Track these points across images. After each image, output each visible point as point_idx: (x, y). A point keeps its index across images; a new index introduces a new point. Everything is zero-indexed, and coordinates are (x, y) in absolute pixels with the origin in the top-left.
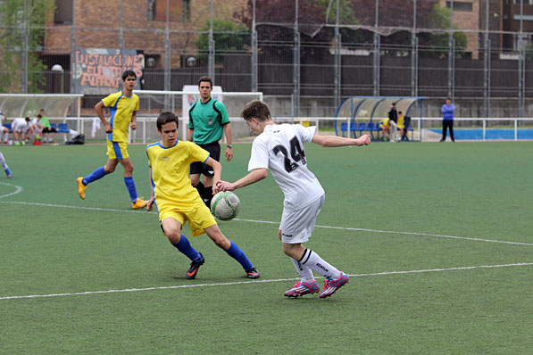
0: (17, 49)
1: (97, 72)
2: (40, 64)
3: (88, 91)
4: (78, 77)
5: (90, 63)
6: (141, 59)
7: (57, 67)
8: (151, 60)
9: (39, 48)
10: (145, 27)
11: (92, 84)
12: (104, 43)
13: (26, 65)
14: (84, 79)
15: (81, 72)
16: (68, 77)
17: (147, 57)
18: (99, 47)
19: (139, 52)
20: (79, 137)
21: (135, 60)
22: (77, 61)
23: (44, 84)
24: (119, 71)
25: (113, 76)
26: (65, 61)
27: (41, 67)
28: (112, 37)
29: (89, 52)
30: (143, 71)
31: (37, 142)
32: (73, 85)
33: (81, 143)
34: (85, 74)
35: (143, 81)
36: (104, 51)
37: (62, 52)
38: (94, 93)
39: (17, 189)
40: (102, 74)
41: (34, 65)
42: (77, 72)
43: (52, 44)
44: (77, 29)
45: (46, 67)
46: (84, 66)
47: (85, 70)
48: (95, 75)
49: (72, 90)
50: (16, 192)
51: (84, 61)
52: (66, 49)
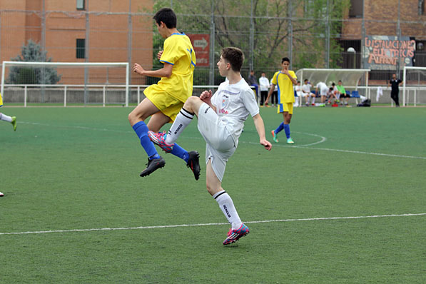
0: (322, 35)
1: (380, 53)
2: (339, 47)
3: (374, 67)
4: (366, 56)
5: (375, 47)
6: (413, 44)
7: (351, 50)
8: (420, 44)
9: (338, 35)
10: (416, 20)
11: (377, 62)
12: (385, 32)
13: (328, 47)
14: (371, 58)
15: (369, 54)
16: (359, 57)
17: (417, 42)
18: (382, 35)
19: (411, 39)
20: (367, 101)
21: (409, 44)
22: (366, 44)
23: (341, 62)
24: (396, 52)
25: (392, 56)
26: (357, 45)
27: (339, 50)
28: (392, 27)
29: (375, 38)
30: (414, 52)
32: (363, 63)
33: (369, 106)
34: (372, 55)
35: (414, 60)
36: (386, 38)
37: (355, 38)
38: (378, 69)
39: (322, 139)
40: (384, 55)
41: (335, 48)
42: (366, 53)
43: (347, 32)
44: (366, 21)
45: (343, 49)
46: (371, 48)
47: (371, 51)
48: (379, 55)
49: (362, 66)
50: (322, 141)
51: (371, 45)
52: (357, 36)
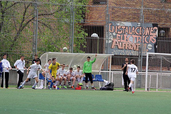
0: (67, 20)
1: (123, 39)
2: (83, 32)
3: (117, 52)
4: (110, 42)
5: (119, 32)
6: (156, 30)
7: (95, 35)
8: (162, 31)
10: (159, 8)
11: (120, 47)
12: (129, 18)
14: (114, 44)
15: (112, 39)
16: (102, 42)
17: (160, 29)
18: (125, 21)
19: (154, 25)
20: (110, 85)
21: (151, 31)
22: (110, 31)
23: (85, 46)
24: (139, 38)
25: (135, 42)
26: (100, 30)
27: (83, 34)
28: (135, 14)
29: (118, 24)
30: (157, 39)
31: (79, 88)
32: (107, 48)
33: (112, 90)
34: (115, 40)
35: (157, 46)
36: (129, 24)
37: (98, 24)
38: (121, 54)
40: (127, 40)
41: (79, 32)
42: (109, 38)
43: (91, 18)
44: (110, 7)
45: (87, 34)
46: (114, 34)
47: (115, 37)
48: (122, 41)
49: (105, 51)
51: (114, 31)
52: (101, 22)
